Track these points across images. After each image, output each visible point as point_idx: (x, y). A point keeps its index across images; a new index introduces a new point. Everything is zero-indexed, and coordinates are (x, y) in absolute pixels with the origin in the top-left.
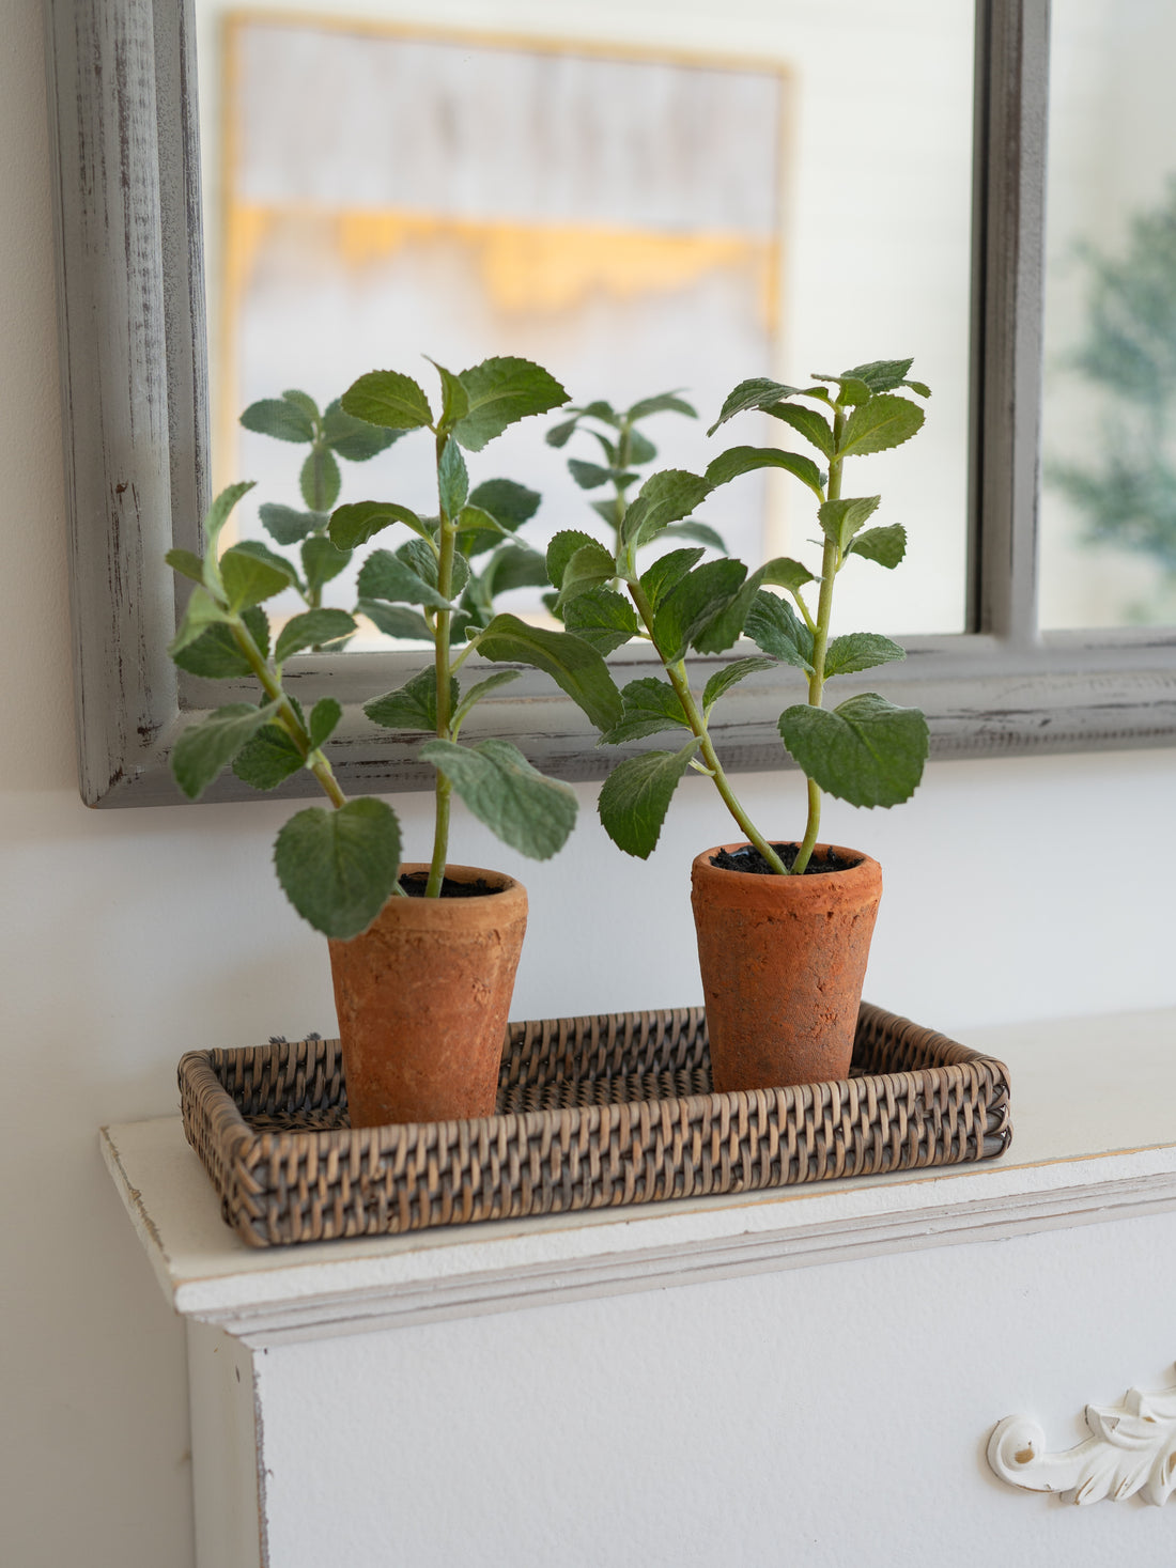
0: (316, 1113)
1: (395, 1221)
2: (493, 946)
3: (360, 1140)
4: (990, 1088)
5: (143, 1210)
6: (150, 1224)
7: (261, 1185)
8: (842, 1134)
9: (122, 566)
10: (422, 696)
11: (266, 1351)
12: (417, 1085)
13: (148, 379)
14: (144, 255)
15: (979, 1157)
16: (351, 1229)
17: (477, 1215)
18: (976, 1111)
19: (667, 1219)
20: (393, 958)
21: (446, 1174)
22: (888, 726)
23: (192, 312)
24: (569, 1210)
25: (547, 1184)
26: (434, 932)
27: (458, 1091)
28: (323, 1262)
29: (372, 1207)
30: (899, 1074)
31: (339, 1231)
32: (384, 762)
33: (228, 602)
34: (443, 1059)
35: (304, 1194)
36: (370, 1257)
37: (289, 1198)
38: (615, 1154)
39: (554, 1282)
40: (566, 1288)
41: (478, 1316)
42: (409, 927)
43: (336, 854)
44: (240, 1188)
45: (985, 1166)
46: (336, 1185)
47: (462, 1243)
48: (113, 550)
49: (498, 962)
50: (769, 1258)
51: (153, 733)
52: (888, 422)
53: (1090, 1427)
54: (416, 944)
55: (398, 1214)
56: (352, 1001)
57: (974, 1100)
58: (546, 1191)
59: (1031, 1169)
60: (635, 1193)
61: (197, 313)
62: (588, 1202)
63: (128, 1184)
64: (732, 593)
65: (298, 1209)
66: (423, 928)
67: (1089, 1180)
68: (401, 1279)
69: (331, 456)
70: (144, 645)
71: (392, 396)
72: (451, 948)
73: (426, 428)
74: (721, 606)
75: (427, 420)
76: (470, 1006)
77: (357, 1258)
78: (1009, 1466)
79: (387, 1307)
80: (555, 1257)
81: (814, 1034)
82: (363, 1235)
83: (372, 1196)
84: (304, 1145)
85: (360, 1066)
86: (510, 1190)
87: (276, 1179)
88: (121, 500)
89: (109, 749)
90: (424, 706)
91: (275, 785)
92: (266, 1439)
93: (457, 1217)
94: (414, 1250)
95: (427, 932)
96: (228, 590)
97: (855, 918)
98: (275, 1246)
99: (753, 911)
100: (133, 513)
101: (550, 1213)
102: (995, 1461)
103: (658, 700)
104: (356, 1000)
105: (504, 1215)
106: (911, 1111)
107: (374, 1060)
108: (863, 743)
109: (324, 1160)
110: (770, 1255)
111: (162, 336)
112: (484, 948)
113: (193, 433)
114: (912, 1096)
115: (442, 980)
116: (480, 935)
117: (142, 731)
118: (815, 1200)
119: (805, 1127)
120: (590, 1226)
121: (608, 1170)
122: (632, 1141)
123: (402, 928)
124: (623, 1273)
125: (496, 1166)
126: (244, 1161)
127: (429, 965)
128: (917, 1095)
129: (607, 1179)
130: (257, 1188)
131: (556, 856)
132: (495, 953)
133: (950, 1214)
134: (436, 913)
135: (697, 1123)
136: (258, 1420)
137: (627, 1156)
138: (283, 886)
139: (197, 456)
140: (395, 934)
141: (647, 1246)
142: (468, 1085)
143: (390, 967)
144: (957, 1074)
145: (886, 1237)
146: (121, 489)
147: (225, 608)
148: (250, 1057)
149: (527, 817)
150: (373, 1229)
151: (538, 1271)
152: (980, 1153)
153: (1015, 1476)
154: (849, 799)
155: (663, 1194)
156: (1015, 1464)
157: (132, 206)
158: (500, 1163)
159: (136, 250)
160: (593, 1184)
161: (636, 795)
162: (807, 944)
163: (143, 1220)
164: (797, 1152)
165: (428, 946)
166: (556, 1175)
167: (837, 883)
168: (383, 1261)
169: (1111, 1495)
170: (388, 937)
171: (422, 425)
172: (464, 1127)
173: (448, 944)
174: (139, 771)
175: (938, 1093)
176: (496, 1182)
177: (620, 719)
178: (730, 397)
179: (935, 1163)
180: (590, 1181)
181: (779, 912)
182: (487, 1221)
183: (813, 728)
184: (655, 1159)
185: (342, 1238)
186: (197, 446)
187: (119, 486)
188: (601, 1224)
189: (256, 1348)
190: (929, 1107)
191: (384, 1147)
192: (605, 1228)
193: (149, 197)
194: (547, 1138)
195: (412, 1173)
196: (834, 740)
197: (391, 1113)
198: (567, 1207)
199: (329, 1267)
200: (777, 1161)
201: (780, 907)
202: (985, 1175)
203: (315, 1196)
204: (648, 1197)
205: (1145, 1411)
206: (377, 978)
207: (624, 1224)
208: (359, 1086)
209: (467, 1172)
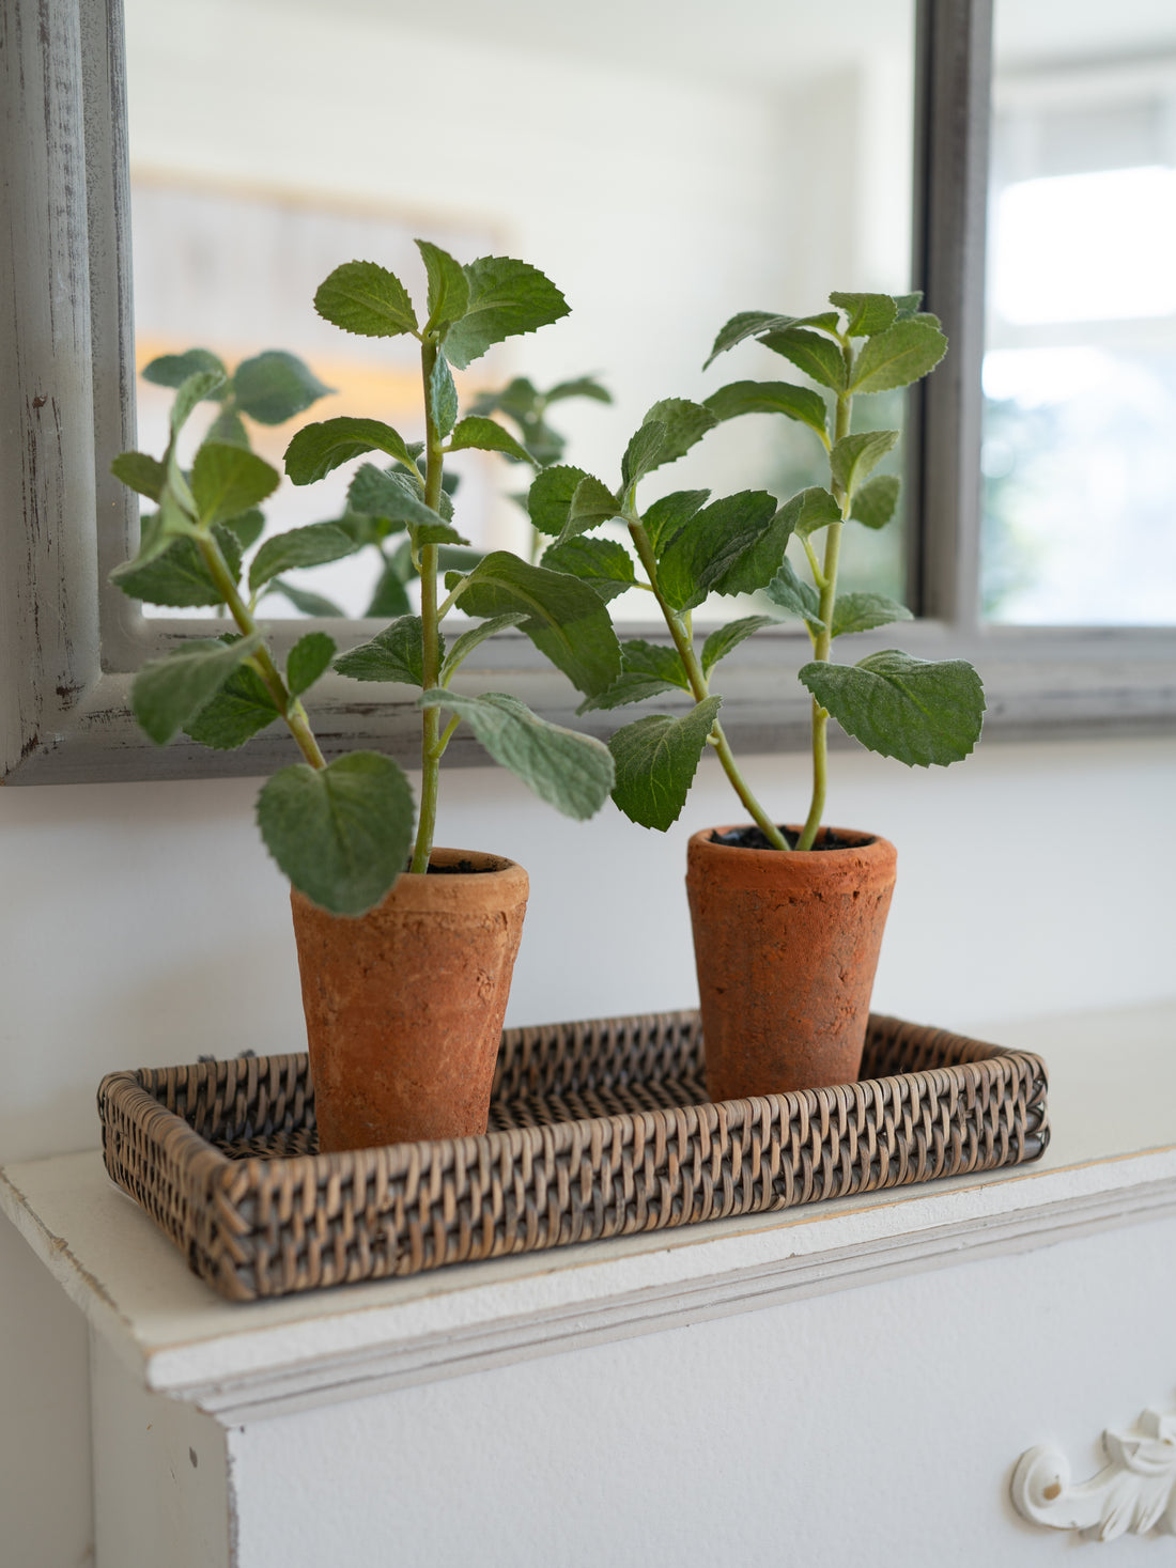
0: (261, 1140)
1: (406, 1261)
2: (500, 931)
3: (365, 1163)
4: (1030, 1083)
5: (75, 1262)
6: (91, 1279)
7: (249, 1222)
8: (886, 1140)
9: (39, 496)
10: (399, 648)
11: (242, 1430)
12: (411, 1098)
13: (71, 276)
14: (66, 129)
15: (1020, 1159)
16: (355, 1273)
17: (499, 1249)
18: (1016, 1108)
19: (712, 1245)
20: (386, 945)
21: (465, 1200)
22: (932, 678)
23: (116, 209)
24: (599, 1239)
25: (577, 1208)
26: (437, 913)
27: (457, 1104)
28: (326, 1315)
29: (378, 1245)
30: (939, 1070)
31: (341, 1275)
32: (337, 735)
33: (196, 514)
34: (441, 1066)
35: (300, 1232)
36: (382, 1306)
37: (280, 1239)
38: (650, 1170)
39: (577, 1325)
40: (588, 1331)
41: (488, 1370)
42: (407, 909)
43: (333, 816)
44: (222, 1228)
45: (1025, 1170)
46: (337, 1220)
47: (487, 1283)
48: (28, 476)
49: (503, 950)
50: (801, 1284)
51: (74, 694)
52: (903, 355)
53: (1110, 1455)
54: (415, 928)
55: (410, 1252)
56: (331, 1000)
57: (1015, 1097)
58: (577, 1216)
59: (1074, 1172)
60: (671, 1216)
61: (122, 211)
62: (620, 1228)
63: (48, 1232)
64: (759, 527)
65: (292, 1251)
66: (424, 910)
67: (1127, 1183)
68: (417, 1331)
69: (238, 420)
70: (64, 590)
71: (370, 295)
72: (456, 932)
73: (409, 335)
74: (749, 541)
75: (411, 325)
76: (473, 1002)
77: (366, 1308)
78: (1037, 1504)
79: (391, 1366)
80: (591, 1295)
81: (833, 1030)
82: (368, 1280)
83: (380, 1231)
84: (299, 1172)
85: (339, 1079)
86: (536, 1216)
87: (267, 1214)
88: (38, 416)
89: (21, 712)
90: (402, 659)
91: (241, 743)
92: (243, 1539)
93: (476, 1251)
94: (433, 1294)
95: (429, 914)
96: (197, 497)
97: (879, 899)
98: (262, 1298)
99: (772, 892)
100: (53, 432)
101: (579, 1243)
102: (1022, 1499)
103: (650, 662)
104: (337, 998)
105: (529, 1247)
106: (953, 1112)
107: (359, 1070)
108: (907, 696)
109: (323, 1189)
110: (803, 1281)
111: (85, 229)
112: (491, 933)
113: (118, 352)
114: (955, 1094)
115: (443, 972)
116: (487, 918)
117: (61, 691)
118: (862, 1214)
119: (848, 1132)
120: (627, 1256)
121: (643, 1189)
122: (668, 1154)
123: (398, 910)
124: (650, 1310)
125: (520, 1190)
126: (227, 1193)
127: (430, 954)
128: (960, 1092)
129: (642, 1199)
130: (242, 1226)
131: (597, 816)
132: (501, 939)
133: (989, 1226)
134: (438, 891)
135: (738, 1130)
136: (232, 1515)
137: (663, 1171)
138: (272, 853)
139: (122, 378)
140: (391, 918)
141: (690, 1276)
142: (467, 1097)
143: (382, 956)
144: (997, 1069)
145: (920, 1254)
146: (38, 404)
147: (193, 520)
148: (183, 1077)
149: (558, 772)
150: (379, 1270)
151: (571, 1312)
152: (1021, 1156)
153: (1041, 1515)
154: (899, 756)
155: (700, 1216)
156: (1043, 1501)
157: (52, 67)
158: (525, 1184)
159: (57, 120)
160: (627, 1206)
161: (651, 759)
162: (831, 927)
163: (80, 1274)
164: (840, 1160)
165: (429, 930)
166: (587, 1198)
167: (864, 859)
168: (397, 1310)
169: (1133, 1528)
170: (381, 921)
171: (404, 332)
172: (484, 1144)
173: (452, 927)
174: (58, 740)
175: (979, 1089)
176: (520, 1209)
177: (614, 680)
178: (724, 331)
179: (977, 1169)
180: (624, 1203)
181: (802, 893)
182: (510, 1255)
183: (846, 682)
184: (692, 1175)
185: (343, 1284)
186: (122, 367)
187: (37, 399)
188: (641, 1253)
189: (232, 1425)
190: (971, 1107)
191: (394, 1170)
192: (645, 1257)
193: (71, 62)
194: (577, 1153)
195: (426, 1202)
196: (873, 694)
197: (378, 1132)
198: (597, 1235)
199: (334, 1321)
200: (820, 1172)
201: (803, 886)
202: (1029, 1180)
203: (312, 1235)
204: (685, 1219)
205: (1165, 1433)
206: (365, 971)
207: (665, 1252)
208: (337, 1102)
209: (488, 1197)
